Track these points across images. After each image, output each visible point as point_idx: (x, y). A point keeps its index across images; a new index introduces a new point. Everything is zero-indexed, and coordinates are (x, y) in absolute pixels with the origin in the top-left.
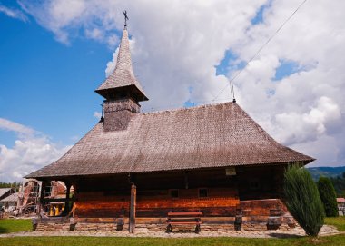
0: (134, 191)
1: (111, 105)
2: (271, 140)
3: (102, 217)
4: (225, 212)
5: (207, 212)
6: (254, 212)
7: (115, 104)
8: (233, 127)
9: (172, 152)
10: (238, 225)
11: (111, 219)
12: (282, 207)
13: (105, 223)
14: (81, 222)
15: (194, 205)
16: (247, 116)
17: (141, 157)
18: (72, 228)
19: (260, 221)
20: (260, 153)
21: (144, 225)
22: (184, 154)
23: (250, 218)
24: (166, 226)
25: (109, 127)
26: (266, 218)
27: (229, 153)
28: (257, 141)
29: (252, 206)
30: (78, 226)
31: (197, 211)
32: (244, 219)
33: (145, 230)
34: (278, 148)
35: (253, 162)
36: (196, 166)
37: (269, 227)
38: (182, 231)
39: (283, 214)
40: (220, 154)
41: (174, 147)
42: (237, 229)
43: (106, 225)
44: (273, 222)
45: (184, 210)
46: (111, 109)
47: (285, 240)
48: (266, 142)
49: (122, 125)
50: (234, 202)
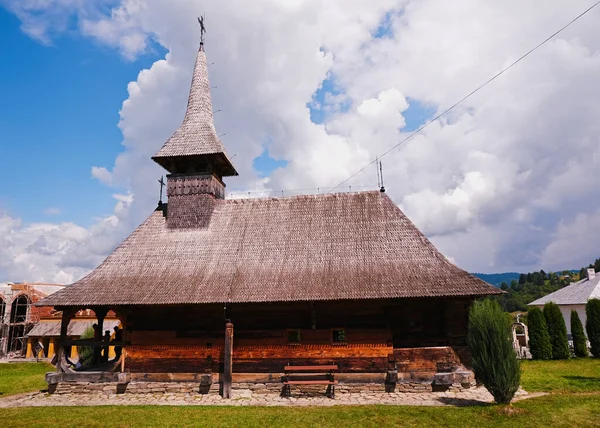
0: (230, 331)
1: (179, 183)
2: (440, 257)
3: (173, 372)
4: (371, 366)
5: (344, 365)
6: (414, 365)
7: (187, 183)
8: (383, 234)
9: (288, 269)
10: (390, 385)
11: (189, 376)
12: (455, 358)
13: (179, 382)
14: (136, 379)
15: (326, 354)
16: (403, 217)
17: (238, 276)
18: (121, 389)
19: (423, 379)
20: (426, 279)
21: (245, 385)
22: (308, 273)
23: (408, 375)
24: (280, 386)
25: (176, 220)
26: (433, 374)
27: (379, 275)
28: (420, 258)
29: (411, 356)
30: (132, 385)
31: (328, 364)
32: (400, 375)
33: (247, 393)
34: (452, 272)
35: (418, 293)
36: (332, 296)
37: (436, 388)
38: (305, 394)
39: (455, 369)
40: (366, 278)
41: (290, 261)
42: (389, 390)
43: (182, 385)
44: (441, 380)
45: (309, 362)
46: (179, 191)
47: (466, 409)
48: (433, 261)
49: (200, 220)
50: (386, 351)
